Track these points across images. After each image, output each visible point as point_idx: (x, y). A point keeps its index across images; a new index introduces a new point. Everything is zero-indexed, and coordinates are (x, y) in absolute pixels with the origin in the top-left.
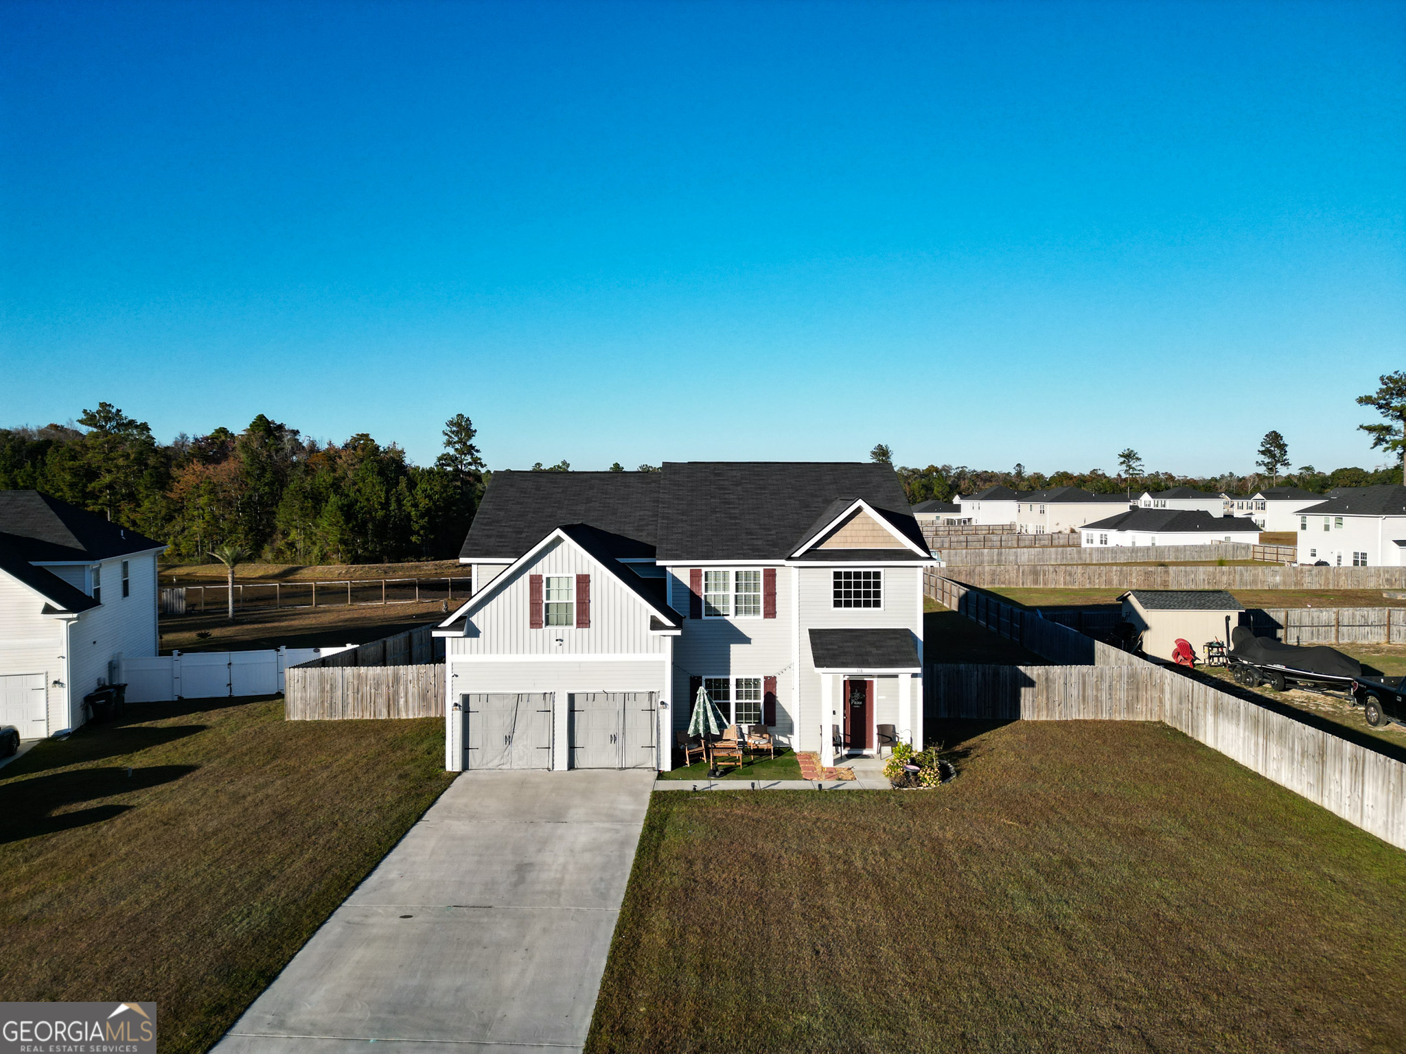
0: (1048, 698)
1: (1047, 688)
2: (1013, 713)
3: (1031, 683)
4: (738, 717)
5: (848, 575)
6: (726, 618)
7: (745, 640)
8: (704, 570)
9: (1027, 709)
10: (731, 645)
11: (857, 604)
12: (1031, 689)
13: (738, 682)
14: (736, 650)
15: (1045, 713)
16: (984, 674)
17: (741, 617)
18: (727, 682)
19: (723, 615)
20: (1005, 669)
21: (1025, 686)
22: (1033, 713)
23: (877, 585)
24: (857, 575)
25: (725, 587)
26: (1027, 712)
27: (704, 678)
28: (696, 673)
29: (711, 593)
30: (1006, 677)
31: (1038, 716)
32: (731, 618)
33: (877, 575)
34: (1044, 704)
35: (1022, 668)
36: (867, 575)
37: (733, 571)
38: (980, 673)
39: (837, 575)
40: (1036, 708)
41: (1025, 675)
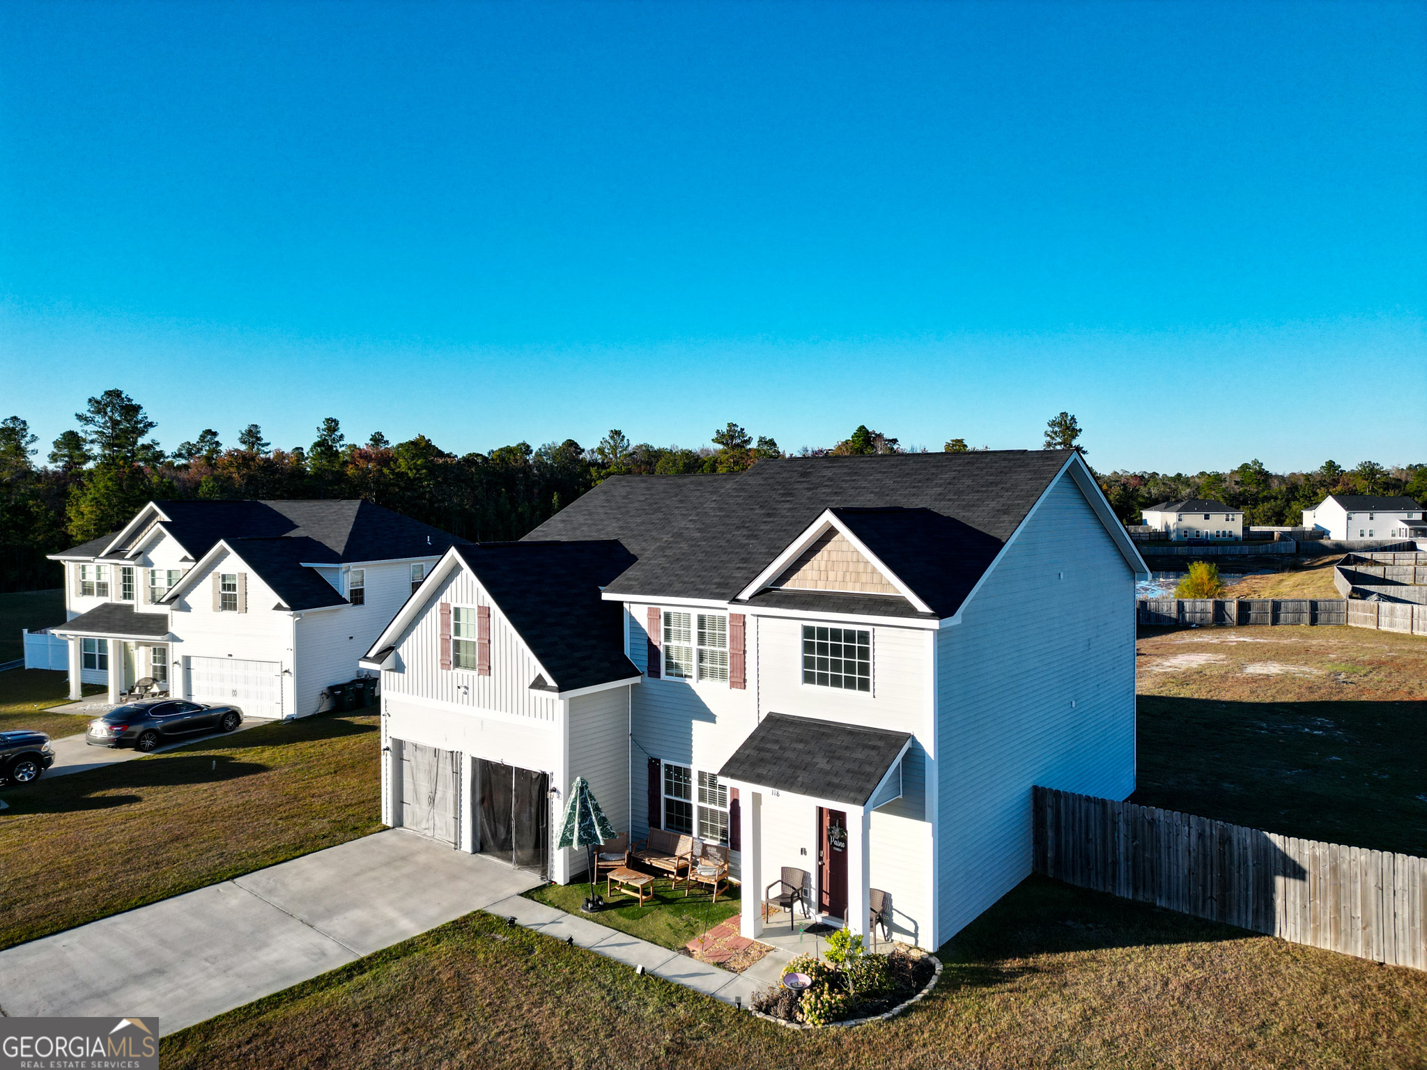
0: (1337, 909)
1: (1337, 888)
2: (1263, 922)
3: (1298, 873)
4: (702, 827)
5: (823, 633)
6: (688, 681)
7: (710, 718)
8: (663, 609)
9: (1290, 919)
10: (694, 721)
11: (836, 682)
12: (1298, 882)
13: (702, 775)
14: (698, 727)
15: (1330, 935)
16: (1201, 836)
17: (707, 681)
18: (687, 773)
19: (686, 676)
20: (1243, 835)
21: (1285, 875)
22: (1304, 930)
23: (864, 653)
24: (836, 634)
25: (689, 639)
26: (1290, 925)
27: (663, 762)
28: (656, 754)
29: (674, 643)
30: (1245, 848)
31: (1315, 938)
32: (692, 682)
33: (864, 637)
34: (1327, 917)
35: (1276, 839)
36: (850, 636)
37: (694, 614)
38: (1193, 833)
39: (808, 632)
40: (1311, 920)
41: (1285, 857)
